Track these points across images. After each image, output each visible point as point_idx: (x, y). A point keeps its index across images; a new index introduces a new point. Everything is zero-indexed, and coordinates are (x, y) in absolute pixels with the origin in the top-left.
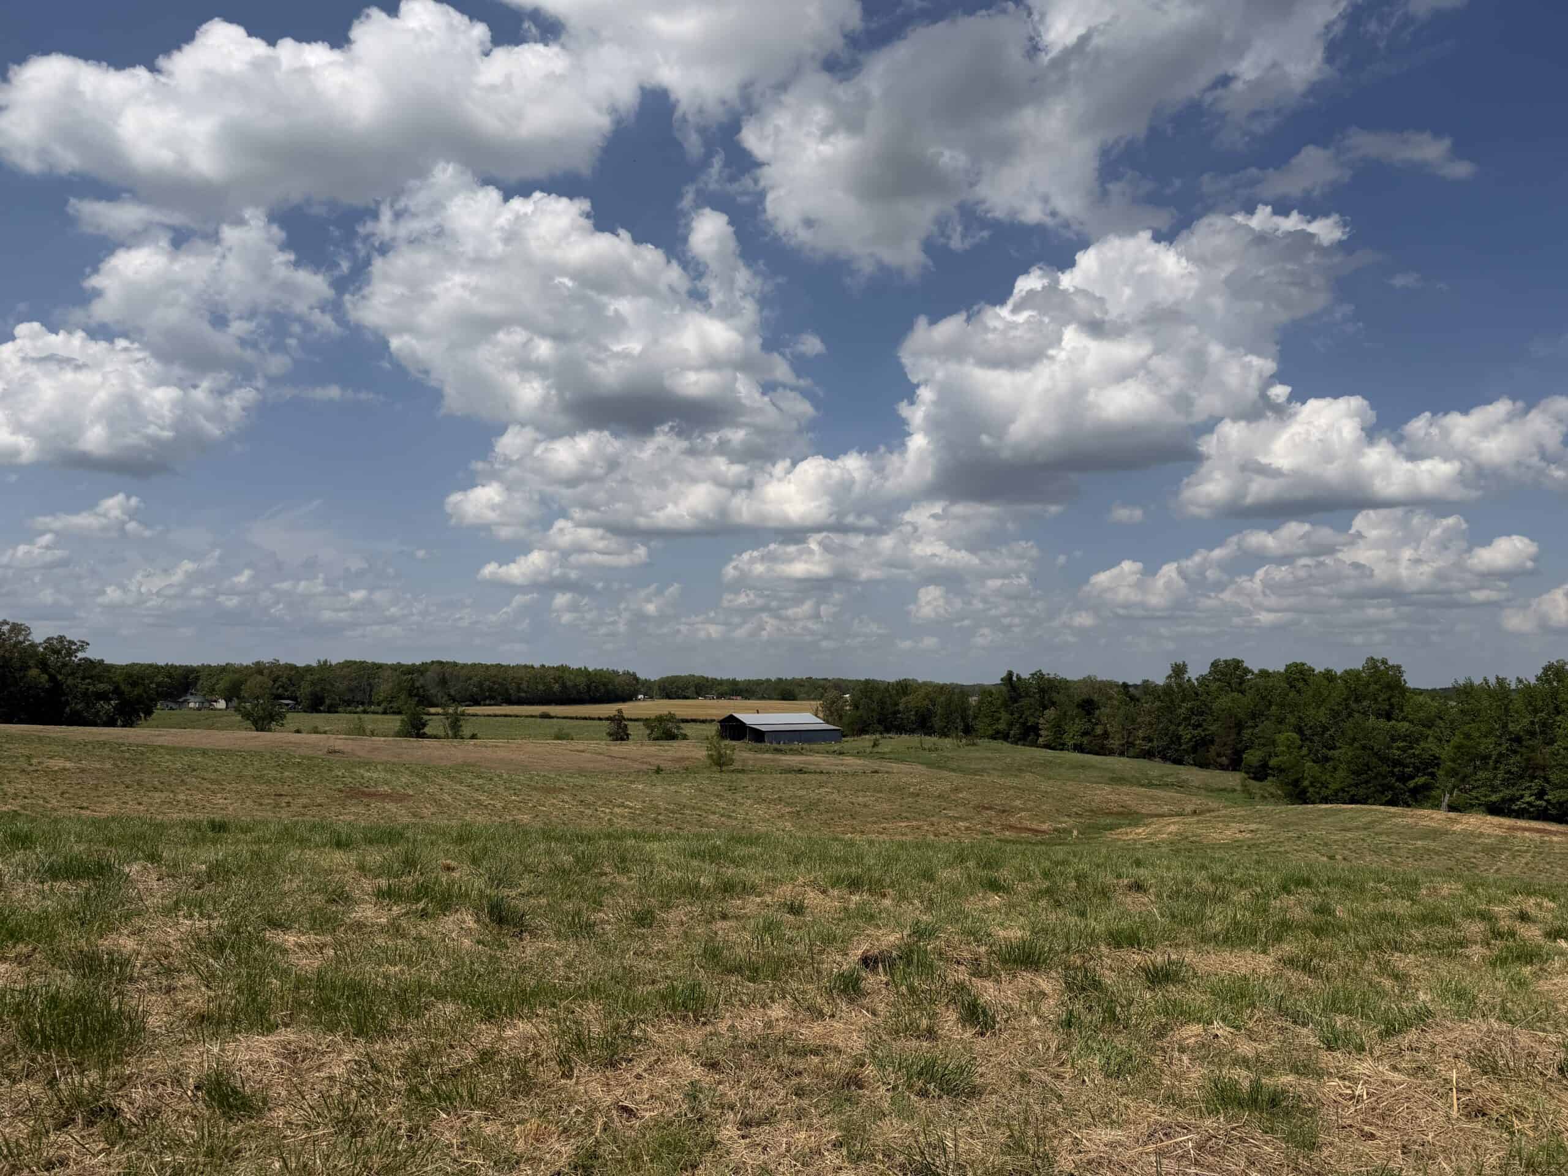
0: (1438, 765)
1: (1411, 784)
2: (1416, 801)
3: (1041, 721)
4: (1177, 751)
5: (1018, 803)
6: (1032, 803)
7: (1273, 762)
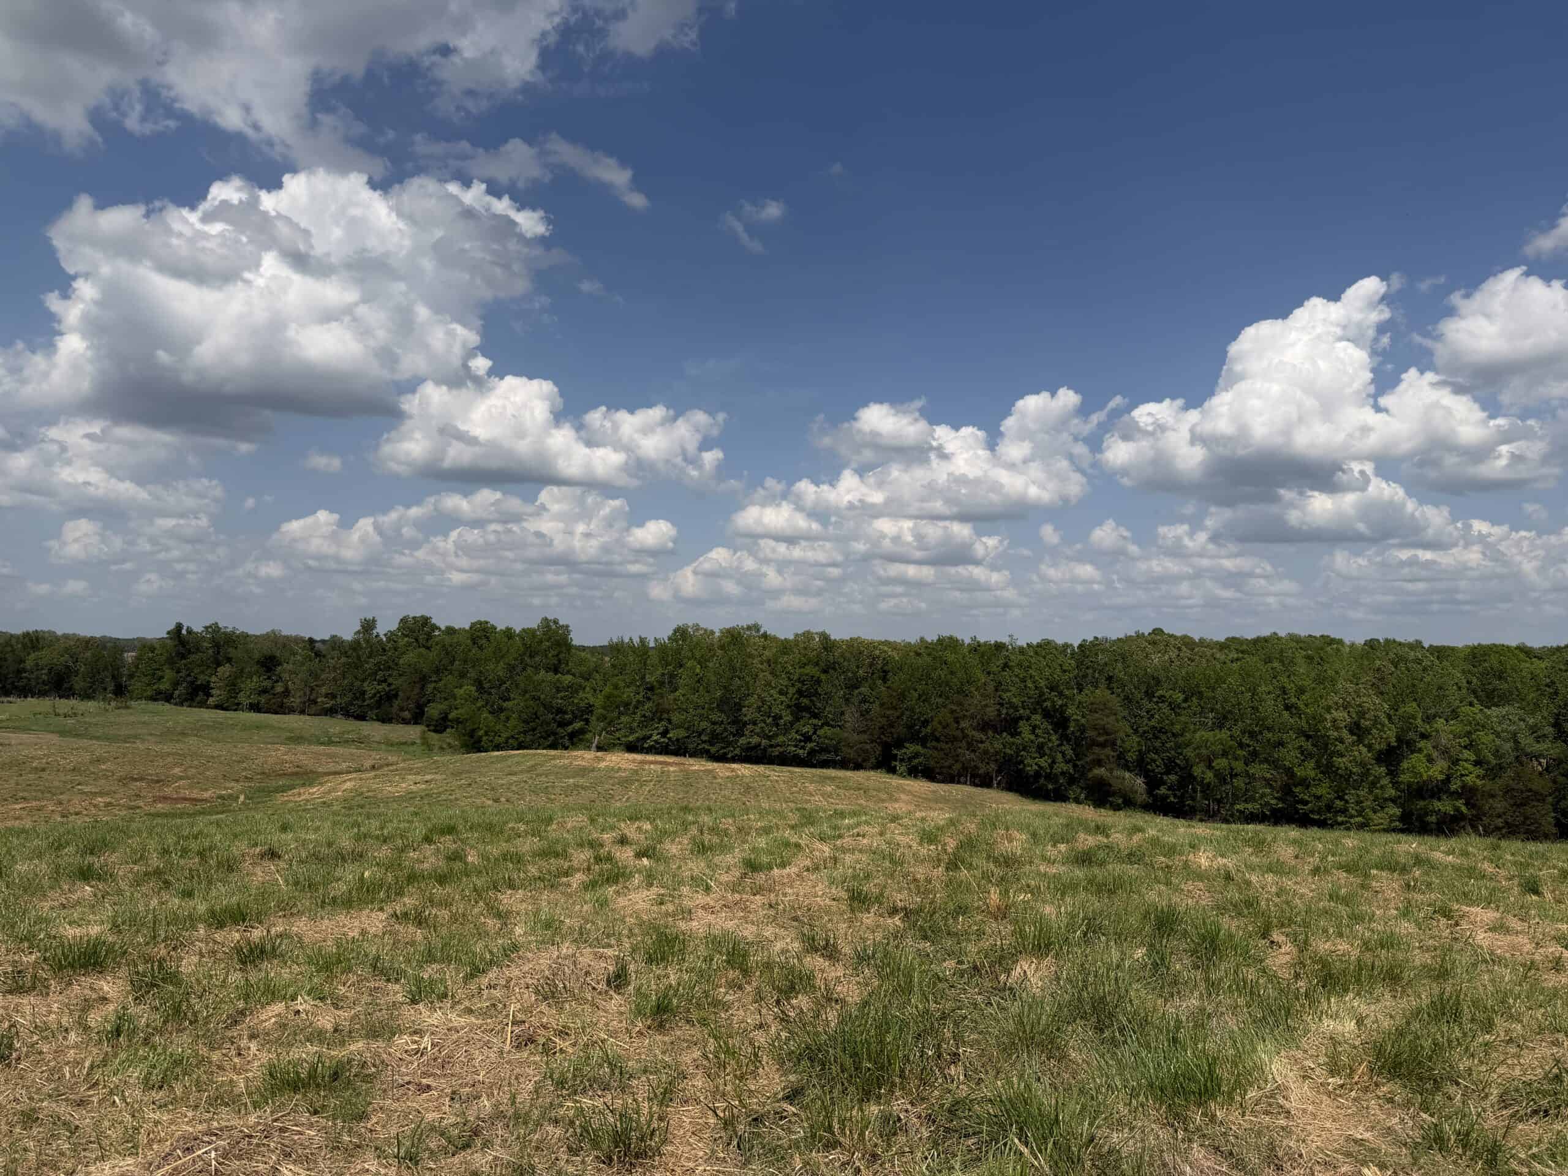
0: (592, 712)
1: (570, 729)
2: (573, 744)
3: (214, 679)
4: (360, 707)
5: (177, 771)
6: (194, 770)
7: (452, 716)
